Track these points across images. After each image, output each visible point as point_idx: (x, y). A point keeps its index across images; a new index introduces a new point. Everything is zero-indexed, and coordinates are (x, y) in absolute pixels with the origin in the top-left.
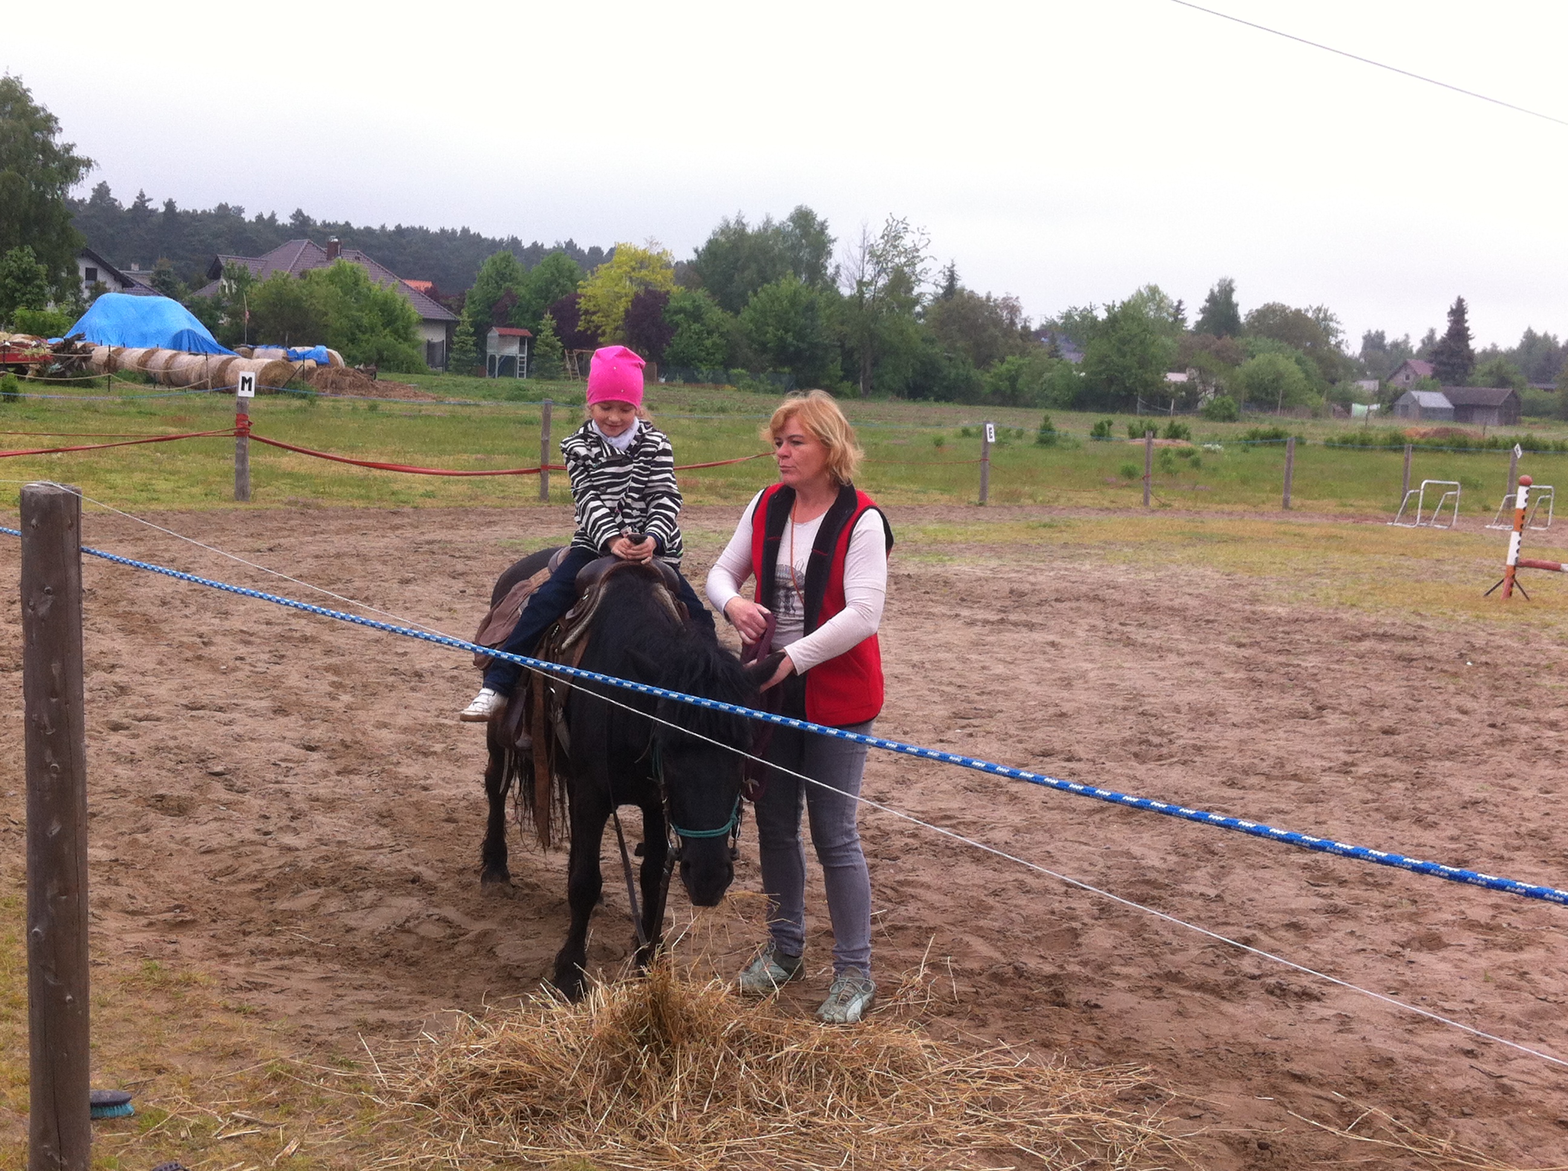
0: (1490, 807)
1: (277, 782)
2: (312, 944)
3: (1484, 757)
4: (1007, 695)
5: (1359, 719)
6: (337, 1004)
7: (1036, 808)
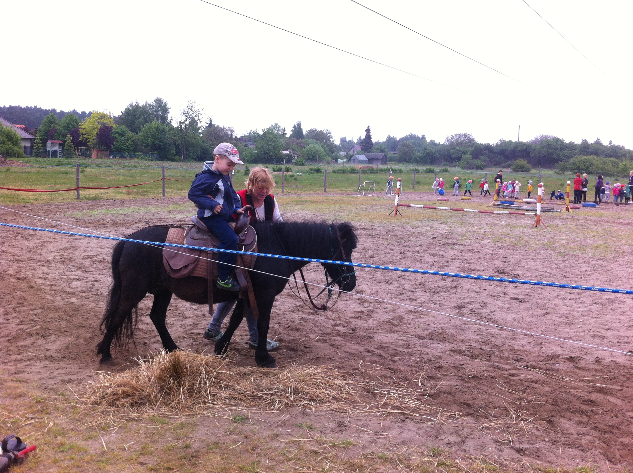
0: (406, 277)
2: (35, 356)
3: (401, 263)
5: (363, 254)
6: (52, 375)
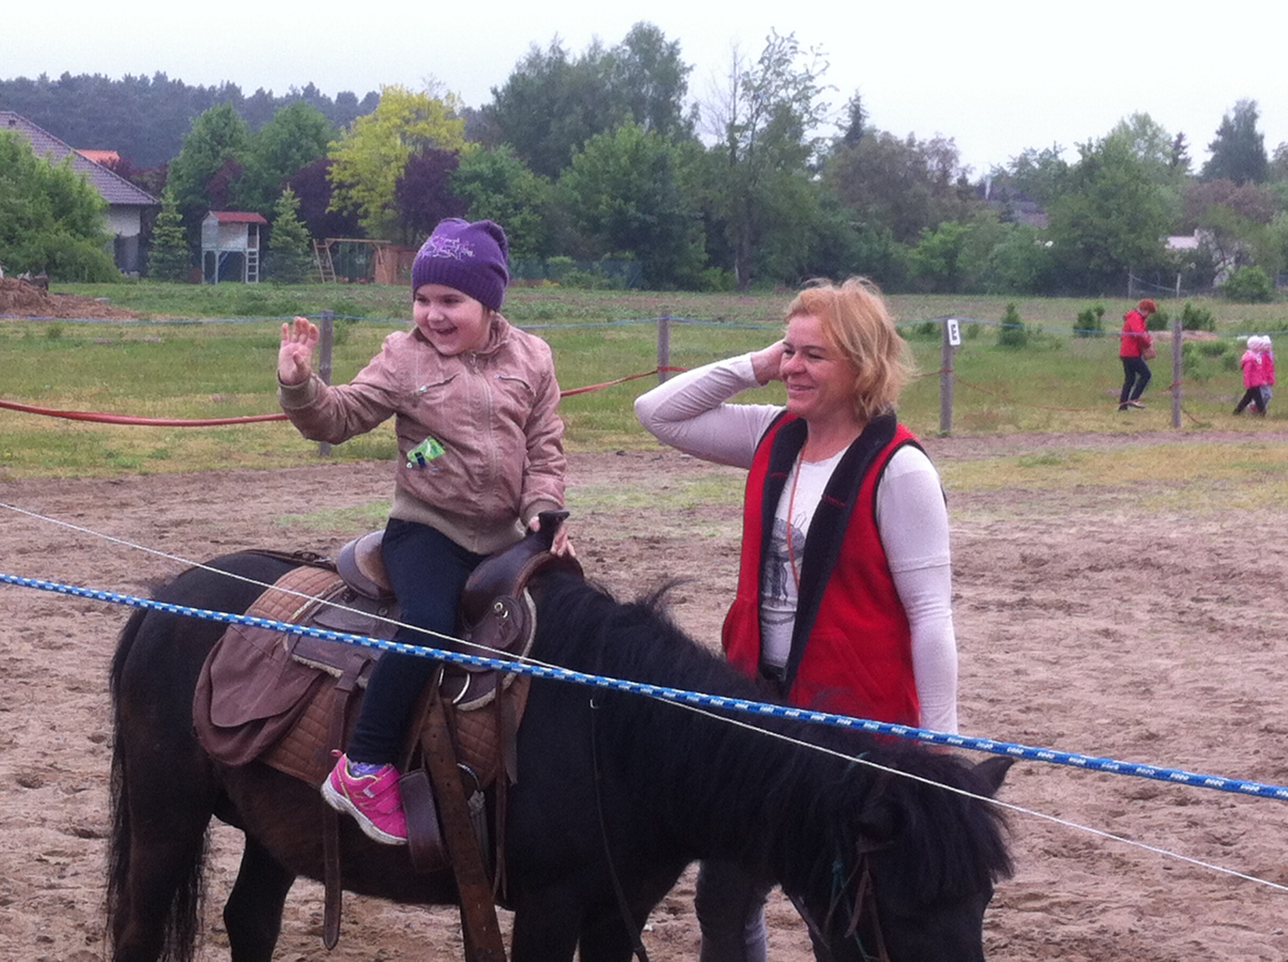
1: (51, 887)
4: (1063, 710)
7: (1158, 877)
